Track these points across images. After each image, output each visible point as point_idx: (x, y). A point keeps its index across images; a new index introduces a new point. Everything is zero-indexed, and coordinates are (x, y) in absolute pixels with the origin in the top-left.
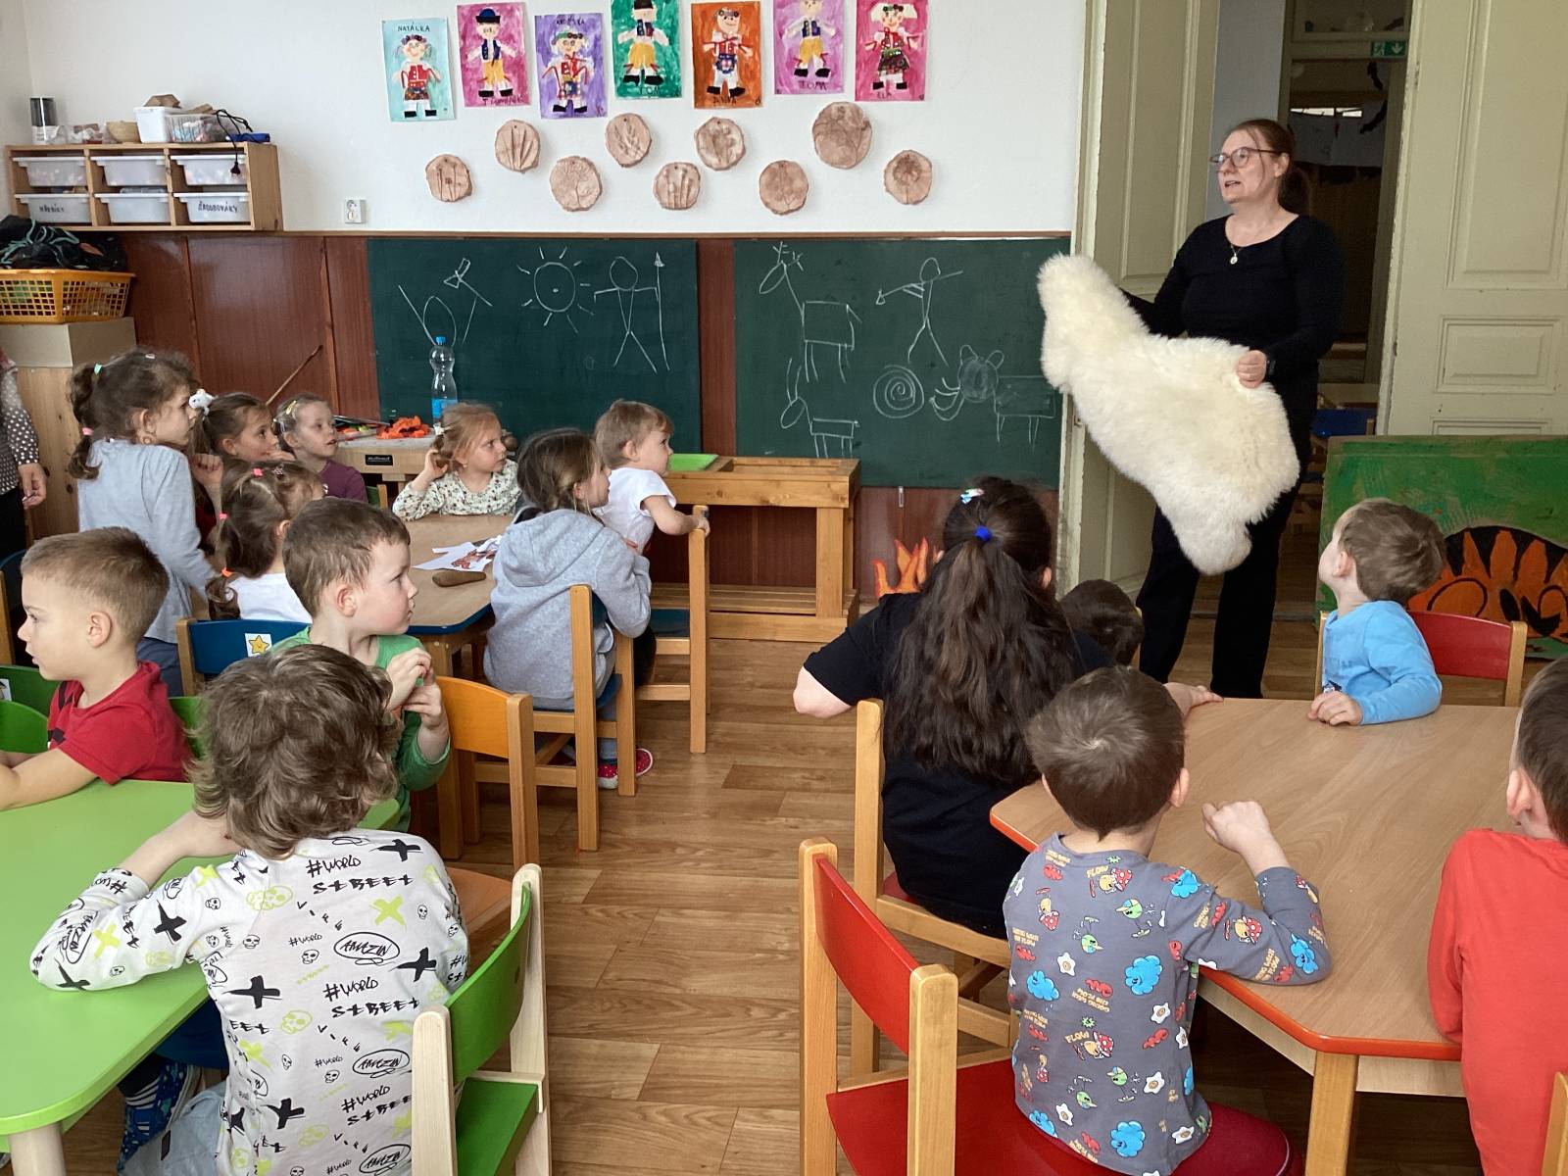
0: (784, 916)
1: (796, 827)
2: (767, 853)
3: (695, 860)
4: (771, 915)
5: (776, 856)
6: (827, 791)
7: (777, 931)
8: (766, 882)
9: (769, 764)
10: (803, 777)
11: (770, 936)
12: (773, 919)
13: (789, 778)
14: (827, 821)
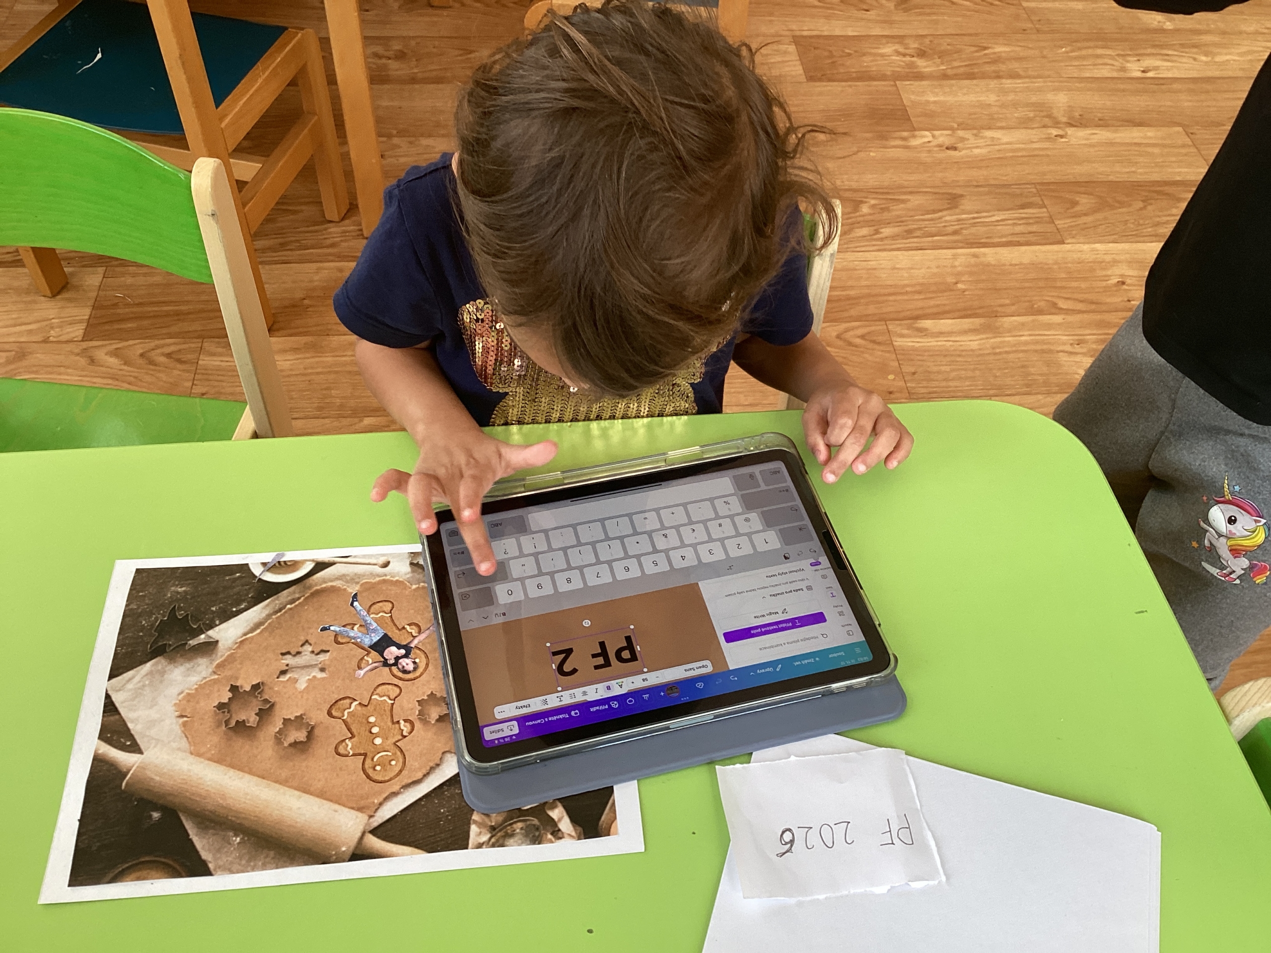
0: (1057, 319)
1: (955, 149)
2: (953, 201)
3: (867, 223)
4: (1041, 318)
5: (967, 204)
6: (945, 76)
7: (1068, 348)
8: (990, 255)
9: (838, 32)
10: (898, 53)
11: (1063, 358)
12: (1049, 326)
13: (882, 55)
14: (988, 134)
